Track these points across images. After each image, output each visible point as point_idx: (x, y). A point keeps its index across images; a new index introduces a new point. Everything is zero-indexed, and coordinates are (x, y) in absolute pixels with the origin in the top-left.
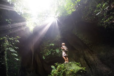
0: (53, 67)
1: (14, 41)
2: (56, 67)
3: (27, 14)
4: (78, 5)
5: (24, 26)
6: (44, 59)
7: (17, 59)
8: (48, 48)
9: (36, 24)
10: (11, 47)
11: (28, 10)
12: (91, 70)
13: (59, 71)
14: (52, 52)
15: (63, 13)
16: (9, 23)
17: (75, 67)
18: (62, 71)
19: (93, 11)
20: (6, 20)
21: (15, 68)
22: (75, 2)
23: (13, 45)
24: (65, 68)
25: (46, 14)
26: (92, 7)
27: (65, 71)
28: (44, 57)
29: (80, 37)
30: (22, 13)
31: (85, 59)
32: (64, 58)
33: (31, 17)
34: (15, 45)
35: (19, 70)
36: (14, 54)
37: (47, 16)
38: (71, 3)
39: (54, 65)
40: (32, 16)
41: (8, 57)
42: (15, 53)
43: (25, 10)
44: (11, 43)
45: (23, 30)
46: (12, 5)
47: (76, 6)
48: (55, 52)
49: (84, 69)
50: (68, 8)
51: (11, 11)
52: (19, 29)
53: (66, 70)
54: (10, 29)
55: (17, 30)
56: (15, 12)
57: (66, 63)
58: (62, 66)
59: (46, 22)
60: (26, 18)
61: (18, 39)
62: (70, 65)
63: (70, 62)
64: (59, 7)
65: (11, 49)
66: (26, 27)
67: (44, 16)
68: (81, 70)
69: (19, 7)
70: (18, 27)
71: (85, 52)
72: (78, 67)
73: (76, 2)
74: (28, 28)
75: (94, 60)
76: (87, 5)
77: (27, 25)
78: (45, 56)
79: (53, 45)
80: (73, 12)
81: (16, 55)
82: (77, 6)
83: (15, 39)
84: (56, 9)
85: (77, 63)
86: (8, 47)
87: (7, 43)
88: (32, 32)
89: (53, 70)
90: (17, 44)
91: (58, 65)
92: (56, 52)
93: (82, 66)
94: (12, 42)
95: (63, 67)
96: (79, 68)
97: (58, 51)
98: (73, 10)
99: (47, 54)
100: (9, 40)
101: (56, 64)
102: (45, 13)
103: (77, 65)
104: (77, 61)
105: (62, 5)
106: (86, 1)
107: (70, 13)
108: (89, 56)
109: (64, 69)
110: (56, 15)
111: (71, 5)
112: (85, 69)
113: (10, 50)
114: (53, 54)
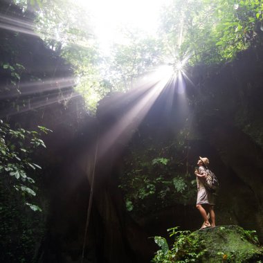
0: (159, 240)
1: (26, 142)
2: (171, 242)
3: (80, 48)
4: (258, 31)
5: (67, 90)
6: (131, 209)
7: (34, 208)
8: (145, 171)
9: (110, 87)
10: (14, 161)
11: (83, 35)
13: (181, 256)
14: (159, 187)
15: (205, 55)
16: (14, 79)
17: (237, 245)
18: (191, 257)
20: (5, 67)
22: (248, 20)
23: (20, 154)
24: (204, 247)
25: (147, 56)
27: (200, 257)
28: (129, 203)
30: (64, 45)
32: (202, 209)
33: (92, 62)
34: (29, 155)
36: (23, 188)
37: (148, 62)
38: (235, 23)
39: (165, 235)
40: (96, 56)
42: (27, 184)
43: (74, 37)
44: (17, 150)
45: (62, 106)
46: (30, 16)
47: (251, 35)
48: (168, 189)
50: (223, 39)
52: (49, 102)
53: (207, 255)
54: (14, 99)
55: (41, 105)
56: (39, 39)
57: (208, 230)
58: (193, 238)
59: (146, 81)
60: (76, 63)
61: (43, 136)
62: (222, 237)
63: (222, 228)
64: (192, 32)
65: (15, 171)
66: (72, 96)
67: (140, 60)
68: (260, 256)
69: (54, 24)
70: (46, 93)
72: (250, 244)
73: (252, 20)
74: (79, 100)
77: (76, 89)
78: (132, 200)
79: (164, 161)
80: (239, 54)
81: (29, 190)
82: (255, 34)
83: (31, 136)
84: (181, 40)
85: (247, 232)
86: (5, 163)
89: (159, 253)
90: (36, 154)
91: (179, 234)
92: (172, 187)
93: (261, 243)
94: (21, 144)
95: (194, 242)
96: (252, 250)
97: (179, 185)
98: (240, 46)
99: (143, 194)
101: (173, 231)
102: (143, 52)
103: (247, 237)
105: (202, 28)
107: (228, 54)
109: (197, 252)
110: (181, 58)
111: (235, 27)
113: (12, 174)
114: (163, 193)
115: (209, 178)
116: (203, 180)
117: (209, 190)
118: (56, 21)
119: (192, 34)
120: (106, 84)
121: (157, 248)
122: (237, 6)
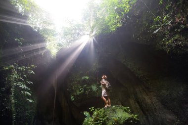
0: (86, 113)
1: (26, 72)
2: (91, 114)
3: (48, 30)
5: (43, 48)
6: (73, 100)
7: (31, 101)
8: (79, 82)
9: (62, 46)
10: (21, 81)
11: (49, 24)
12: (147, 118)
13: (96, 120)
14: (85, 89)
15: (103, 29)
16: (20, 45)
17: (121, 114)
18: (100, 120)
19: (148, 27)
20: (16, 40)
21: (27, 114)
22: (121, 13)
23: (24, 78)
24: (106, 116)
25: (77, 31)
26: (146, 20)
27: (105, 120)
28: (72, 97)
29: (129, 67)
30: (41, 28)
31: (138, 101)
32: (104, 99)
33: (53, 35)
35: (33, 117)
36: (26, 92)
37: (78, 34)
38: (116, 15)
39: (88, 111)
40: (55, 33)
42: (27, 90)
44: (22, 76)
45: (41, 55)
46: (26, 17)
47: (123, 19)
48: (89, 90)
49: (135, 116)
50: (111, 22)
51: (23, 25)
52: (35, 54)
53: (107, 119)
54: (20, 54)
55: (31, 55)
56: (30, 27)
57: (108, 108)
58: (101, 111)
59: (77, 42)
60: (46, 36)
61: (33, 69)
62: (114, 110)
63: (114, 107)
64: (97, 19)
65: (21, 85)
66: (45, 51)
67: (74, 33)
68: (131, 119)
69: (36, 20)
70: (34, 50)
71: (137, 90)
72: (127, 113)
73: (123, 13)
74: (48, 52)
75: (152, 103)
76: (139, 17)
77: (47, 47)
78: (74, 96)
79: (87, 78)
80: (118, 28)
81: (28, 93)
82: (125, 19)
83: (28, 69)
84: (92, 24)
85: (125, 108)
86: (17, 82)
87: (15, 75)
89: (86, 119)
90: (30, 77)
91: (94, 110)
92: (91, 89)
93: (132, 113)
94: (24, 73)
95: (102, 114)
97: (94, 88)
98: (119, 25)
99: (78, 93)
100: (18, 70)
101: (92, 109)
102: (75, 29)
103: (125, 110)
104: (124, 103)
105: (101, 17)
106: (138, 12)
107: (113, 28)
108: (144, 96)
109: (103, 118)
110: (92, 32)
111: (115, 17)
112: (137, 117)
113: (20, 86)
114: (87, 92)
115: (107, 84)
116: (104, 85)
117: (107, 90)
119: (97, 21)
120: (60, 45)
121: (85, 117)
122: (116, 8)
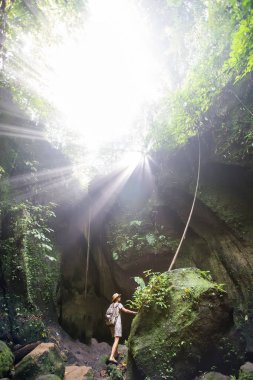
0: (138, 280)
1: (43, 214)
2: (147, 280)
3: (75, 146)
4: (204, 121)
5: (67, 175)
6: (117, 258)
7: (52, 259)
8: (125, 230)
9: (97, 171)
10: (36, 227)
11: (76, 136)
12: (239, 290)
13: (155, 291)
14: (136, 242)
15: (164, 142)
16: (33, 171)
17: (196, 282)
18: (162, 291)
19: (243, 135)
20: (27, 164)
21: (47, 278)
22: (195, 113)
23: (40, 223)
24: (171, 284)
25: (121, 147)
26: (239, 123)
27: (169, 291)
28: (115, 254)
29: (209, 204)
30: (64, 145)
31: (223, 261)
33: (83, 154)
34: (46, 223)
35: (56, 284)
36: (44, 245)
37: (123, 151)
38: (185, 117)
39: (142, 276)
40: (85, 150)
41: (30, 253)
42: (45, 242)
43: (71, 138)
44: (38, 219)
45: (64, 187)
46: (41, 127)
47: (198, 124)
48: (143, 243)
49: (220, 287)
50: (177, 129)
51: (37, 141)
52: (56, 185)
53: (173, 289)
54: (33, 184)
55: (50, 187)
56: (46, 142)
58: (162, 277)
59: (119, 165)
60: (71, 156)
61: (53, 209)
62: (184, 276)
63: (184, 270)
64: (154, 126)
65: (37, 234)
66: (71, 179)
67: (117, 150)
68: (214, 290)
69: (56, 131)
70: (53, 179)
71: (223, 242)
72: (205, 281)
73: (198, 113)
74: (76, 181)
75: (248, 265)
76: (227, 118)
77: (73, 174)
78: (117, 252)
79: (139, 223)
80: (190, 139)
81: (48, 247)
82: (201, 123)
83: (46, 209)
84: (145, 133)
85: (203, 272)
86: (31, 229)
87: (27, 219)
88: (87, 191)
89: (139, 288)
90: (50, 223)
91: (152, 275)
92: (146, 242)
93: (214, 280)
94: (40, 215)
95: (163, 281)
96: (207, 285)
97: (150, 239)
98: (191, 134)
99: (125, 247)
100: (31, 211)
101: (148, 272)
102: (118, 144)
103: (203, 276)
104: (201, 265)
105: (161, 122)
106: (224, 110)
107: (182, 140)
108: (234, 253)
109: (166, 287)
110: (146, 146)
111: (185, 120)
112: (224, 287)
113: (36, 236)
114: (138, 247)
118: (58, 128)
120: (93, 170)
121: (138, 285)
122: (186, 104)
